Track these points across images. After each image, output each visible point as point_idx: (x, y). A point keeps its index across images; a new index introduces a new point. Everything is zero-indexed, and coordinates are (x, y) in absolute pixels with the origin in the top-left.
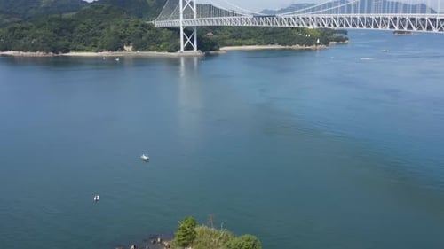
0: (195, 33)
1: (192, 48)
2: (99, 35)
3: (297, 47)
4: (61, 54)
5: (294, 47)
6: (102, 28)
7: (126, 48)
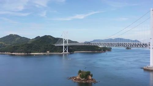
0: (67, 47)
1: (66, 52)
4: (29, 54)
5: (95, 52)
6: (40, 46)
7: (47, 52)
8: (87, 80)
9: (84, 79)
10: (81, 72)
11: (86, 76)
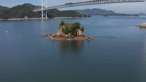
0: (46, 12)
1: (45, 17)
2: (17, 14)
3: (77, 17)
4: (6, 19)
6: (18, 12)
7: (25, 17)
8: (74, 37)
9: (70, 34)
10: (64, 24)
11: (74, 30)
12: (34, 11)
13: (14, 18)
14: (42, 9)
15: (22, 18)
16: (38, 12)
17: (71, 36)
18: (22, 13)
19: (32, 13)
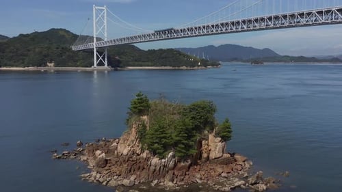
0: (106, 53)
2: (27, 55)
5: (181, 68)
6: (29, 51)
7: (48, 64)
8: (190, 165)
9: (173, 156)
10: (149, 106)
11: (189, 137)
12: (74, 48)
13: (17, 66)
14: (94, 45)
15: (40, 66)
16: (84, 51)
17: (175, 165)
18: (41, 52)
19: (67, 53)
